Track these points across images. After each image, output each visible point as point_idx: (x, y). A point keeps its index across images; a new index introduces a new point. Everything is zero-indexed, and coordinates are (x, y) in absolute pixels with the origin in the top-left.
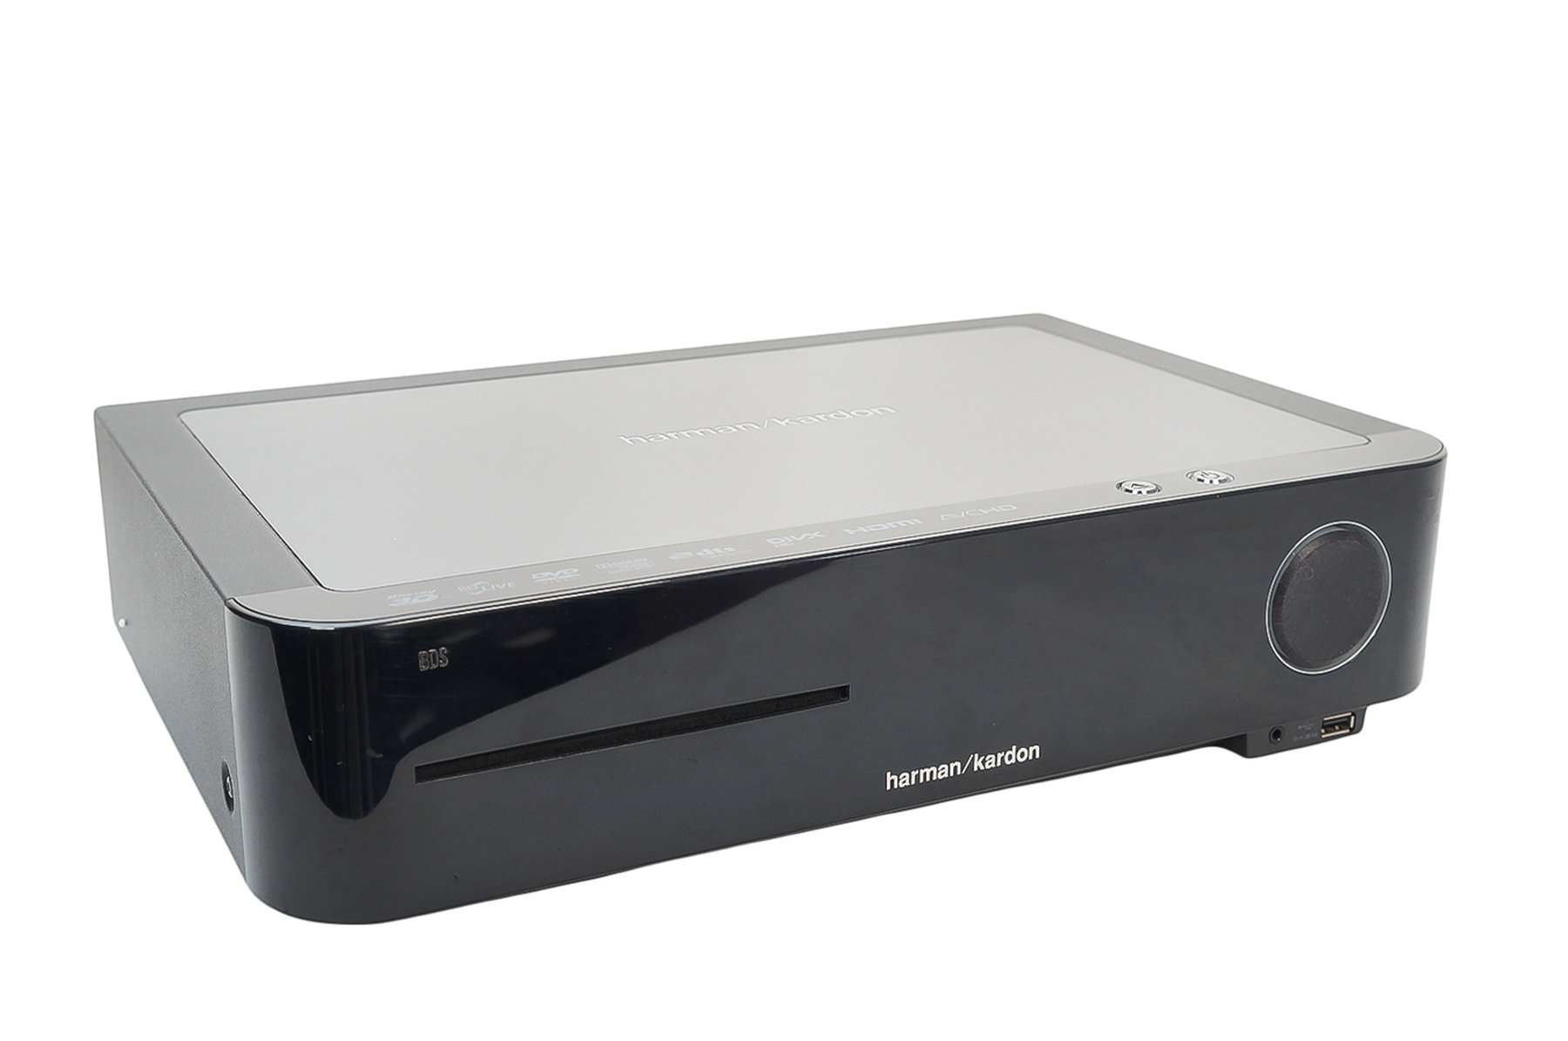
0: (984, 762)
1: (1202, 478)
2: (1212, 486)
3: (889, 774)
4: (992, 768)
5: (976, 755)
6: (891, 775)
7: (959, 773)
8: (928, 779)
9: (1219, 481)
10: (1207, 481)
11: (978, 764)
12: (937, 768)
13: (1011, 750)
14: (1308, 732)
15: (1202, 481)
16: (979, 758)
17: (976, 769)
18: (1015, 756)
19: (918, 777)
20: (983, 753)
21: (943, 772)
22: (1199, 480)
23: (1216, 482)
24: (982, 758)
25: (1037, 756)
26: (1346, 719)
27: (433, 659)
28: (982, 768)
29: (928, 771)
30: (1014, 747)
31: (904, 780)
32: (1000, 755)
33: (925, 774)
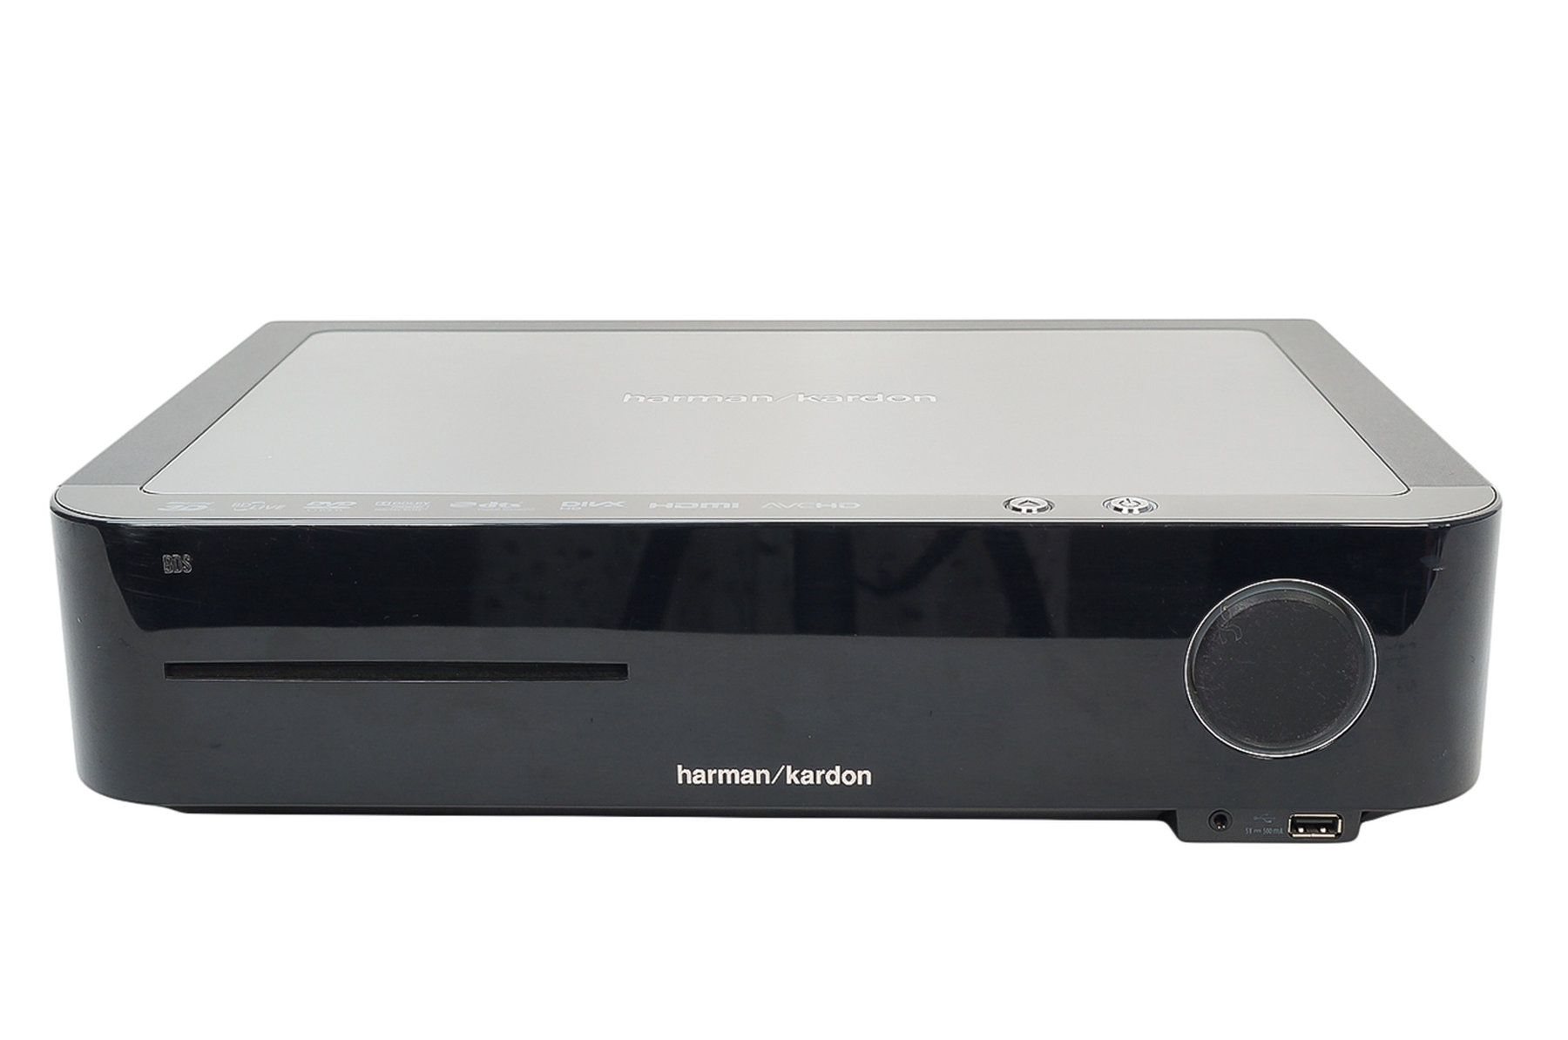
0: (799, 776)
1: (1120, 506)
2: (1131, 514)
3: (680, 767)
4: (809, 785)
5: (789, 768)
6: (683, 769)
7: (768, 782)
8: (729, 782)
9: (1139, 510)
10: (1125, 511)
11: (791, 777)
12: (740, 772)
13: (834, 769)
14: (1268, 826)
15: (1120, 510)
16: (792, 772)
17: (789, 782)
18: (837, 776)
19: (715, 777)
20: (799, 766)
21: (747, 777)
22: (1116, 509)
23: (1136, 511)
24: (796, 772)
25: (869, 782)
26: (1331, 822)
27: (176, 564)
28: (797, 782)
29: (729, 773)
30: (838, 768)
31: (699, 777)
32: (819, 773)
33: (725, 775)
